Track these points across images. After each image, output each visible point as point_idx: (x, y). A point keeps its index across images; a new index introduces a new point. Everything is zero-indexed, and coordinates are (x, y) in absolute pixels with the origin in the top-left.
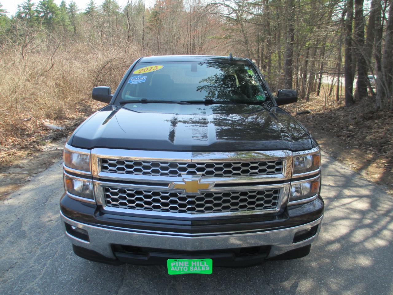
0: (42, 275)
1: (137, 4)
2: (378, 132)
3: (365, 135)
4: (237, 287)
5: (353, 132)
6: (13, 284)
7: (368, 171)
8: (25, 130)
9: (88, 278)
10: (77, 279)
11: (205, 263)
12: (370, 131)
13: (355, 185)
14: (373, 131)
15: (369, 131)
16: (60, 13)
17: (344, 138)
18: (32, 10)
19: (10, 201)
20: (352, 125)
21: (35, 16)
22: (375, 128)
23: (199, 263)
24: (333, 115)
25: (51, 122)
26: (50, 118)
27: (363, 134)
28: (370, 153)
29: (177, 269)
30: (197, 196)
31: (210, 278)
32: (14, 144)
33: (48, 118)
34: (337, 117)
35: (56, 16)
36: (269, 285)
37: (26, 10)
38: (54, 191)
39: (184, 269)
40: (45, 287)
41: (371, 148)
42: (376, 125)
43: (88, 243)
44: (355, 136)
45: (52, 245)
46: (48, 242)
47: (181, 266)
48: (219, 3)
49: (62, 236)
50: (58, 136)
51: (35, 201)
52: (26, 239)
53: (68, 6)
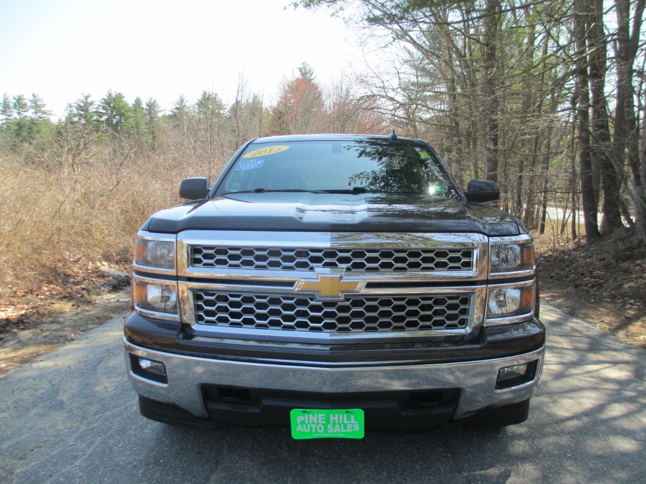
0: (87, 456)
1: (250, 102)
2: (642, 277)
3: (621, 282)
4: (408, 475)
5: (600, 279)
6: (39, 467)
7: (627, 332)
8: (69, 275)
9: (162, 459)
10: (144, 461)
11: (352, 417)
12: (629, 277)
13: (606, 348)
14: (634, 276)
15: (627, 276)
16: (133, 115)
17: (585, 288)
18: (90, 111)
19: (42, 364)
20: (599, 269)
21: (94, 120)
22: (636, 272)
23: (343, 416)
24: (566, 257)
25: (110, 267)
26: (109, 260)
27: (617, 281)
28: (631, 309)
29: (307, 429)
30: (340, 304)
31: (362, 464)
32: (51, 294)
33: (106, 261)
34: (573, 259)
35: (125, 120)
36: (461, 474)
37: (80, 112)
38: (112, 351)
39: (318, 429)
40: (91, 470)
41: (632, 301)
42: (637, 267)
43: (165, 385)
44: (605, 285)
45: (104, 419)
46: (99, 416)
47: (313, 423)
48: (379, 95)
49: (122, 408)
50: (121, 283)
51: (81, 364)
52: (65, 411)
53: (144, 106)
